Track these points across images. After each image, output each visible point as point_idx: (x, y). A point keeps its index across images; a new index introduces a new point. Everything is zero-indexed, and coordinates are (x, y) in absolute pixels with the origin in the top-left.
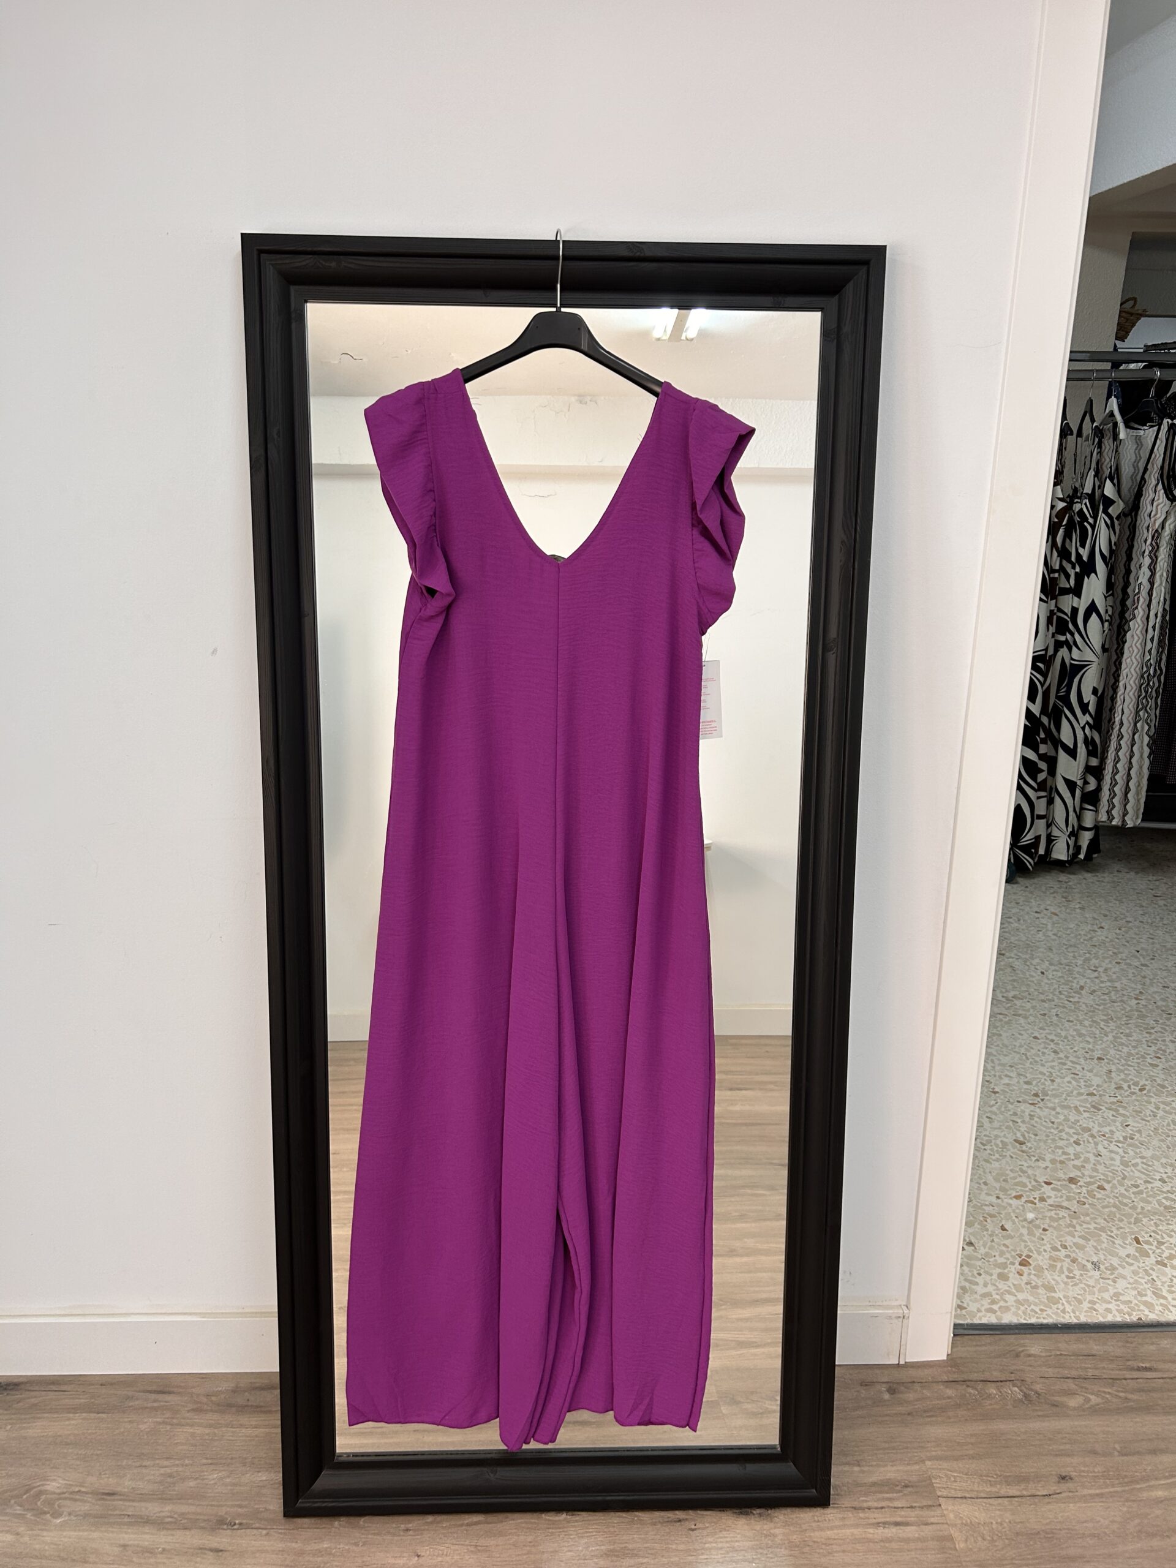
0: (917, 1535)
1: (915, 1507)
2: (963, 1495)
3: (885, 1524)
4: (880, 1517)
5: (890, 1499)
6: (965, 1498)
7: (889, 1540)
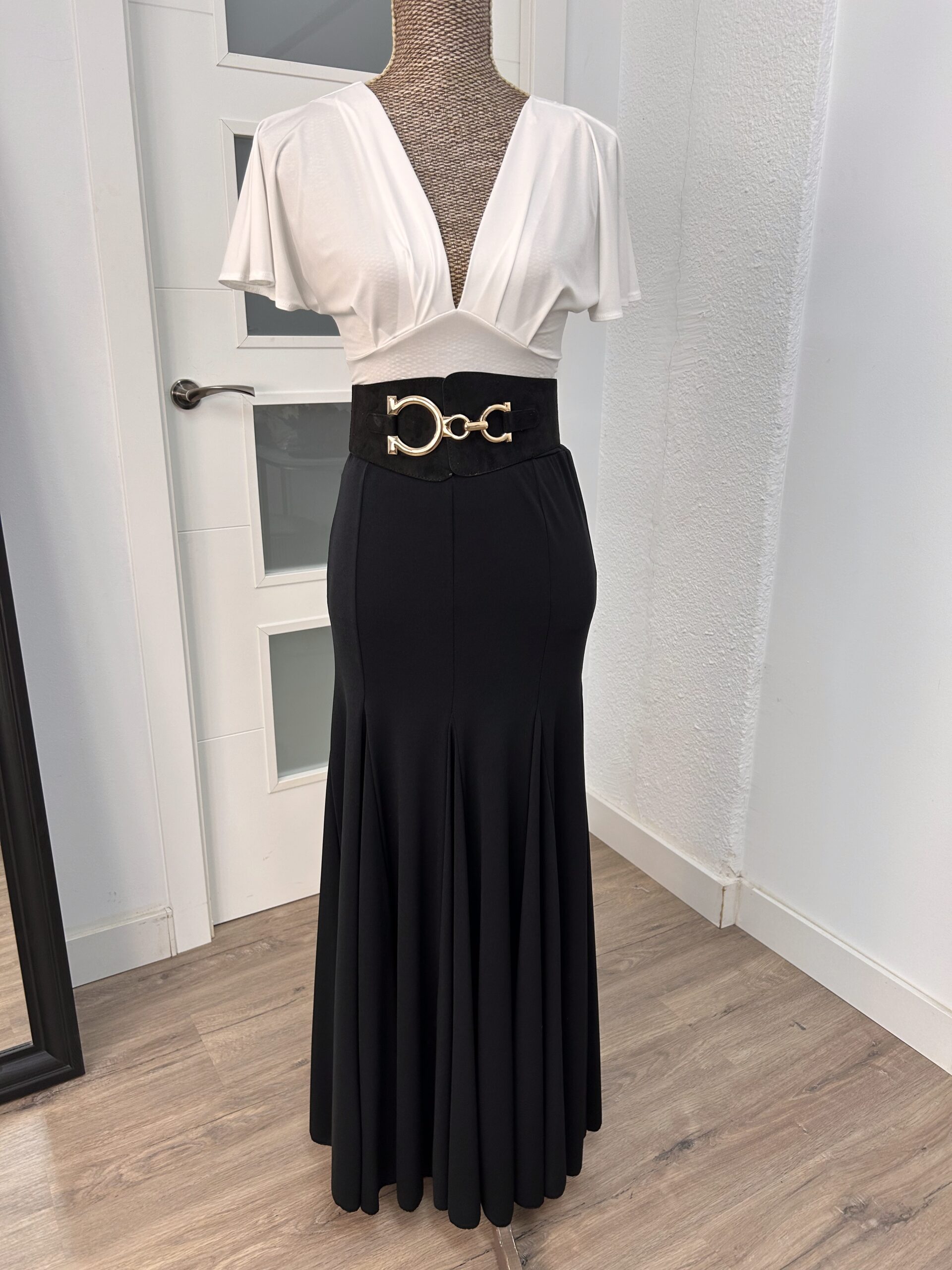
0: (181, 1068)
1: (181, 1049)
2: (221, 1027)
3: (154, 1070)
4: (151, 1066)
5: (160, 1051)
6: (222, 1028)
7: (157, 1080)
